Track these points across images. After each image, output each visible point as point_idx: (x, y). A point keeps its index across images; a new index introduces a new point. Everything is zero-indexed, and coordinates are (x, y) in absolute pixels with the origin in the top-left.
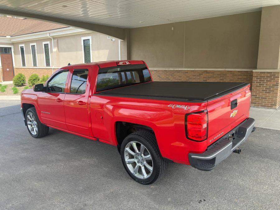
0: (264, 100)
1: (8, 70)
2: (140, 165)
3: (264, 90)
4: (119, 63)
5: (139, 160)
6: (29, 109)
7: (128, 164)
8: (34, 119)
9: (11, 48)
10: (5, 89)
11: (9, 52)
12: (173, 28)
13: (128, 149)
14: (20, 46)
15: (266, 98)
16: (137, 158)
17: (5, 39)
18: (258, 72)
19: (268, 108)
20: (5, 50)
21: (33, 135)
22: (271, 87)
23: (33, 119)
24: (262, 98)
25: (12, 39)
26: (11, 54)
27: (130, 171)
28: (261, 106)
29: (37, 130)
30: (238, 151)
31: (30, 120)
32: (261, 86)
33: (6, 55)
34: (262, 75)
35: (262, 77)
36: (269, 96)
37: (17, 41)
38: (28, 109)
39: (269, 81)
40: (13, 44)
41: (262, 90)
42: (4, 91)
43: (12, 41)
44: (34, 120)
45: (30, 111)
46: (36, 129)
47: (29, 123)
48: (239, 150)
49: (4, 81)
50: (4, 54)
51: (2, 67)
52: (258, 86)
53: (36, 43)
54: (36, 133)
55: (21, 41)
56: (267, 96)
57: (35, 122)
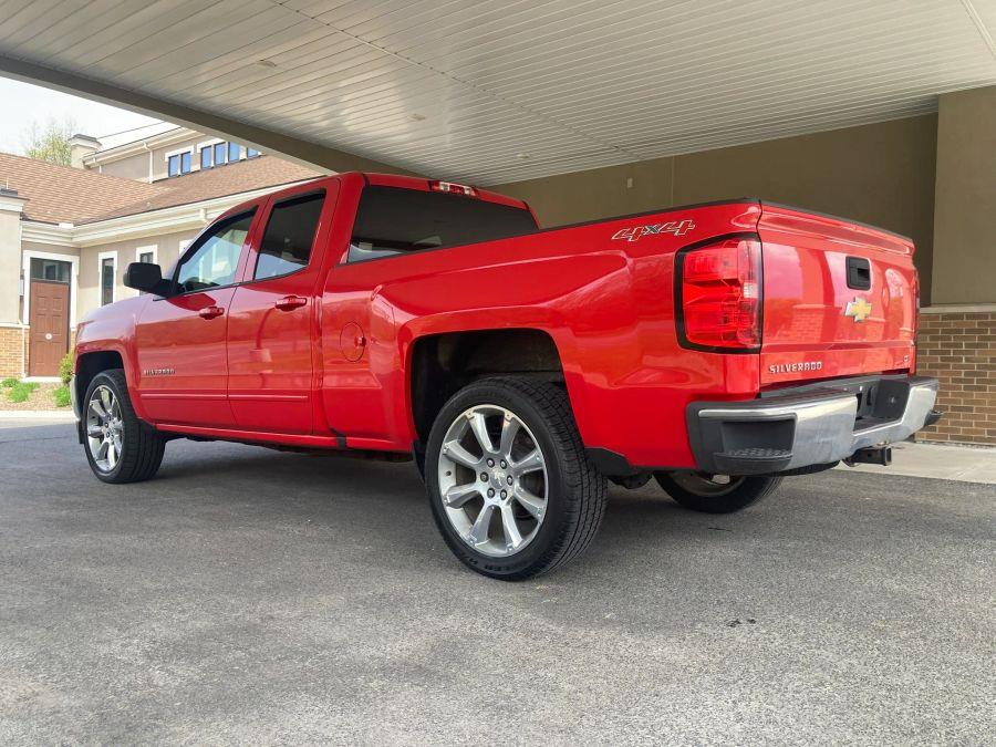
0: (965, 417)
1: (49, 336)
2: (496, 501)
3: (960, 381)
4: (437, 183)
5: (495, 482)
6: (100, 375)
7: (451, 505)
8: (114, 411)
9: (69, 264)
10: (29, 394)
11: (60, 278)
12: (630, 181)
13: (452, 446)
14: (103, 256)
15: (971, 409)
16: (486, 477)
17: (54, 231)
18: (936, 316)
19: (979, 446)
20: (48, 270)
21: (102, 471)
22: (986, 367)
23: (109, 411)
24: (953, 408)
25: (78, 232)
26: (69, 285)
27: (456, 534)
28: (953, 438)
29: (119, 450)
30: (879, 456)
31: (100, 418)
32: (948, 366)
33: (48, 288)
34: (952, 324)
35: (951, 331)
36: (978, 402)
37: (92, 241)
38: (98, 373)
39: (977, 346)
40: (78, 251)
41: (954, 380)
42: (24, 398)
43: (74, 240)
44: (114, 415)
45: (105, 381)
46: (115, 447)
47: (92, 428)
48: (883, 450)
49: (29, 375)
50: (43, 282)
51: (28, 327)
52: (937, 366)
53: (156, 246)
54: (112, 463)
55: (108, 239)
56: (973, 402)
57: (116, 423)
